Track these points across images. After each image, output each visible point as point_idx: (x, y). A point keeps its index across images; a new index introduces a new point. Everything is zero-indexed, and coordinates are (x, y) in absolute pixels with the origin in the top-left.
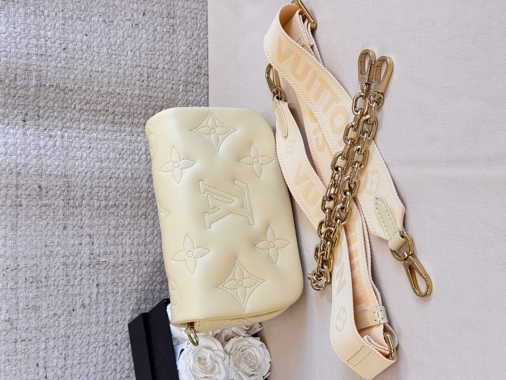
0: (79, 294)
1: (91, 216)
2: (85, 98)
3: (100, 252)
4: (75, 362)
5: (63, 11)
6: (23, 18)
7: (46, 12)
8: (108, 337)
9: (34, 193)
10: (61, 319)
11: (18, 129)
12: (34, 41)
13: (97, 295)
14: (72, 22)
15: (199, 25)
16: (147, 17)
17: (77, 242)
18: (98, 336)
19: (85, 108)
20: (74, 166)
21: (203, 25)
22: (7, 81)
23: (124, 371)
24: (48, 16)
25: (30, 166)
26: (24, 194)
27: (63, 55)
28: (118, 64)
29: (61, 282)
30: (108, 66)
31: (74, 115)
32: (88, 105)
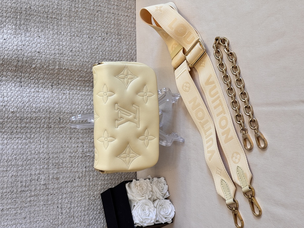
0: (77, 172)
1: (83, 133)
2: (80, 75)
3: (87, 151)
4: (75, 205)
5: (70, 32)
6: (52, 36)
7: (62, 33)
8: (90, 193)
9: (57, 121)
10: (69, 184)
11: (49, 90)
12: (57, 47)
13: (85, 172)
14: (74, 38)
15: (132, 39)
16: (108, 35)
17: (76, 146)
18: (86, 193)
19: (80, 79)
20: (75, 108)
21: (134, 39)
22: (45, 66)
23: (98, 210)
24: (63, 35)
25: (55, 108)
26: (53, 122)
27: (71, 54)
28: (95, 58)
29: (69, 165)
30: (91, 59)
31: (74, 83)
32: (81, 78)
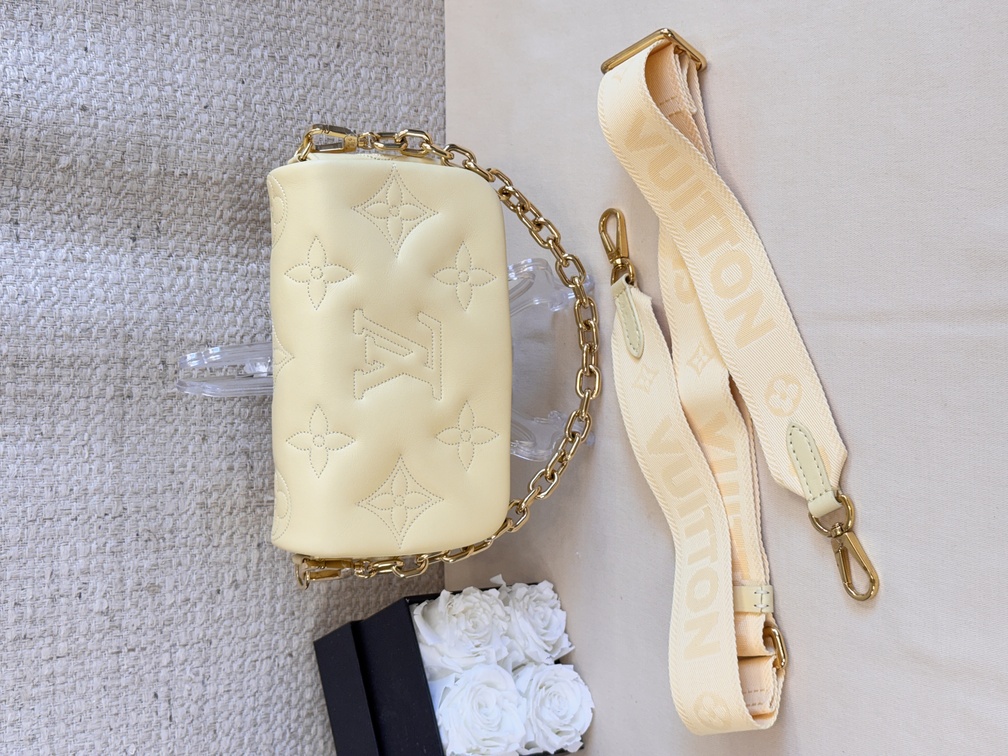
0: (228, 562)
1: (249, 417)
2: (239, 199)
3: (264, 484)
4: (222, 689)
5: (202, 35)
6: (134, 46)
7: (173, 37)
8: (277, 642)
9: (154, 374)
10: (197, 609)
11: (123, 255)
12: (154, 91)
13: (258, 564)
14: (218, 57)
15: (429, 68)
16: (344, 50)
17: (224, 466)
18: (260, 640)
19: (239, 216)
20: (220, 325)
21: (436, 69)
22: (108, 164)
23: (303, 705)
24: (177, 45)
25: (147, 323)
26: (138, 376)
27: (204, 118)
28: (297, 136)
29: (198, 539)
30: (280, 139)
31: (219, 230)
32: (244, 212)
